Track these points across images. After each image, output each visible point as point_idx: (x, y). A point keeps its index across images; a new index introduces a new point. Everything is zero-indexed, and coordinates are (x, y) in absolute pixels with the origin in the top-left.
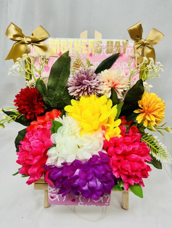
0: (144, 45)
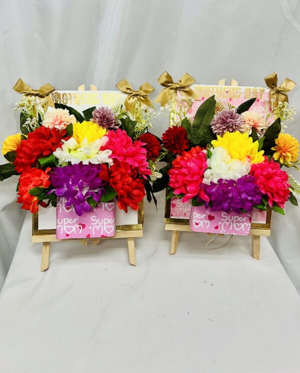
0: (278, 92)
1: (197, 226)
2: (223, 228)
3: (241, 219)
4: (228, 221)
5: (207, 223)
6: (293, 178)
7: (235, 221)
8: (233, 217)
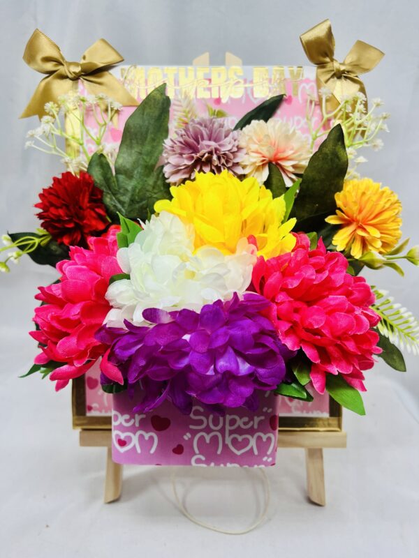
0: (338, 75)
1: (122, 450)
2: (197, 451)
3: (245, 424)
4: (208, 430)
5: (151, 438)
6: (391, 299)
7: (228, 428)
8: (221, 419)
